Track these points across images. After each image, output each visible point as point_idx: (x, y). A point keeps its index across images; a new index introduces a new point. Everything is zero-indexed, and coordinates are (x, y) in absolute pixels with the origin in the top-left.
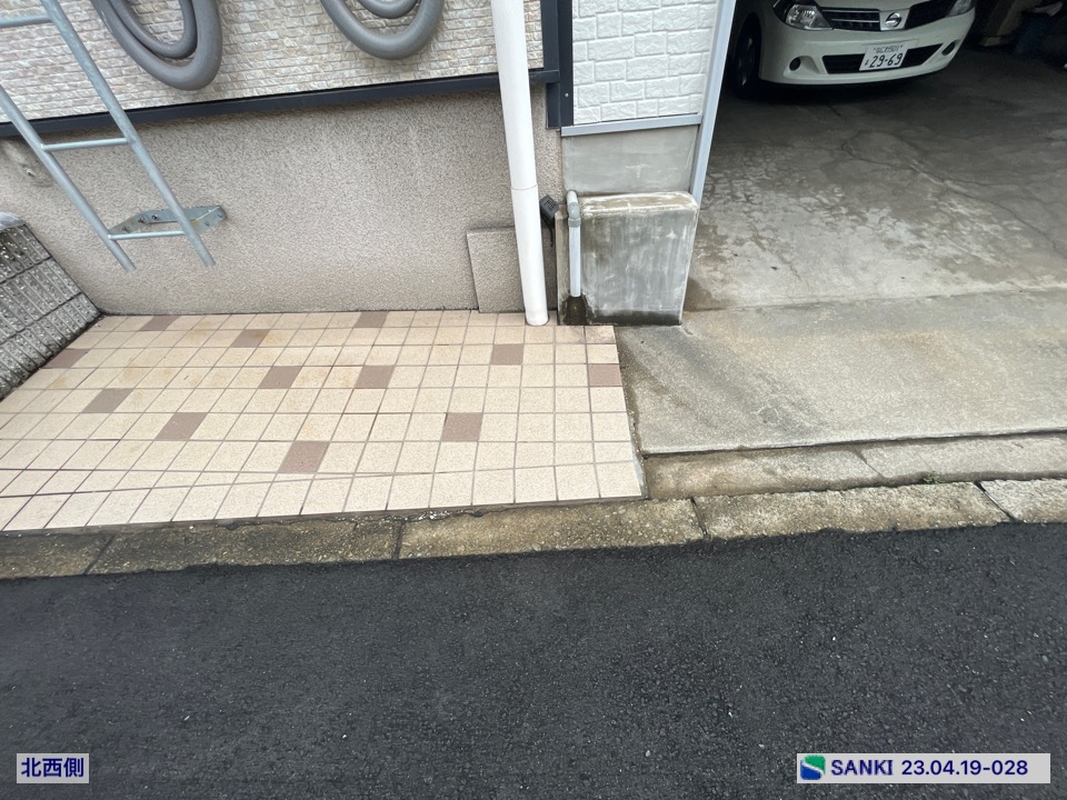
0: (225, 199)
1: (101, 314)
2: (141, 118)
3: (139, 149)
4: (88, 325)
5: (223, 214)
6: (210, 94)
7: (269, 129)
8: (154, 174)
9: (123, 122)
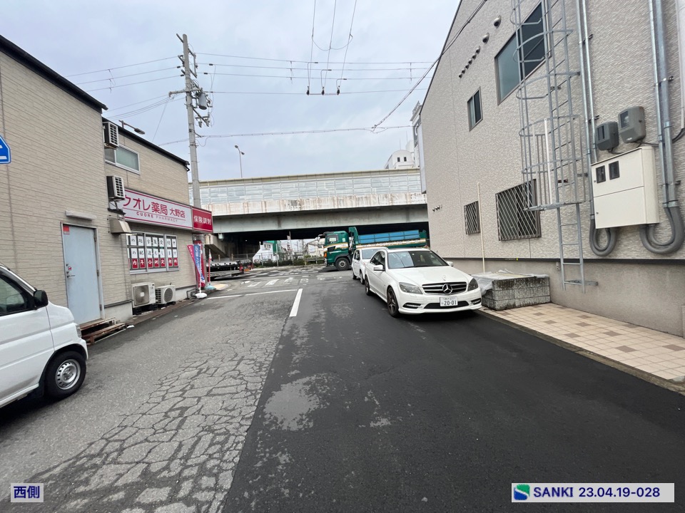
0: (599, 280)
1: (551, 302)
2: (586, 261)
3: (582, 266)
4: (546, 303)
5: (597, 284)
6: (608, 257)
7: (620, 266)
8: (582, 271)
9: (581, 261)
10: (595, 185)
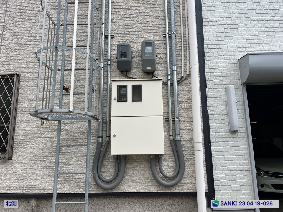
2: (91, 196)
3: (87, 206)
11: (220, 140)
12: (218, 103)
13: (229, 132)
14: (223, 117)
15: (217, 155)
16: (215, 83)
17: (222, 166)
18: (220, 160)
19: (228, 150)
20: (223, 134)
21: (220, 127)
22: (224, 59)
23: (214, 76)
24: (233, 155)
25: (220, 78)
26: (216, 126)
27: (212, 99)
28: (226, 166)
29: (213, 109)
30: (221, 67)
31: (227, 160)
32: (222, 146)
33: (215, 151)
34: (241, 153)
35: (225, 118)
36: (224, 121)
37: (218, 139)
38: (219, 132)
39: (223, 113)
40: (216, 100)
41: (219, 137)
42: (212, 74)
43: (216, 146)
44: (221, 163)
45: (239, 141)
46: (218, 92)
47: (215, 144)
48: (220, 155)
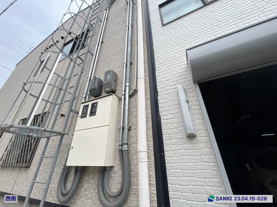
6: (68, 204)
10: (79, 118)
11: (175, 148)
12: (171, 107)
13: (185, 138)
14: (176, 121)
15: (172, 168)
16: (166, 90)
17: (180, 184)
18: (177, 176)
19: (186, 161)
20: (179, 140)
21: (174, 133)
22: (173, 68)
23: (165, 84)
24: (194, 169)
25: (170, 84)
26: (169, 132)
27: (164, 104)
28: (186, 184)
29: (165, 114)
30: (171, 74)
31: (187, 175)
32: (179, 156)
33: (170, 162)
34: (206, 166)
35: (180, 121)
36: (178, 125)
37: (173, 147)
38: (174, 138)
39: (177, 117)
40: (168, 104)
41: (174, 144)
42: (163, 83)
43: (171, 156)
44: (179, 179)
45: (200, 148)
46: (169, 97)
47: (169, 154)
48: (176, 168)
